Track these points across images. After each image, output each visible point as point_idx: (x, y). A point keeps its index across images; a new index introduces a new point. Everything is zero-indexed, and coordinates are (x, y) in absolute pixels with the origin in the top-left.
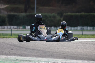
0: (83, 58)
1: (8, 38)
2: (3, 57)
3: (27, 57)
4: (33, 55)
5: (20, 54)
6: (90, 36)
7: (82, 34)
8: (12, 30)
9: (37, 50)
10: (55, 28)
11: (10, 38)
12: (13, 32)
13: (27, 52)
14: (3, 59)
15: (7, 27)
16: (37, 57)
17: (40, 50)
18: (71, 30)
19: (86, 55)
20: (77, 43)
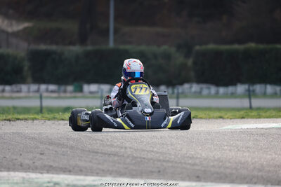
0: (251, 179)
1: (30, 121)
2: (15, 177)
3: (86, 175)
4: (103, 171)
5: (65, 168)
6: (274, 113)
7: (251, 108)
8: (41, 97)
9: (115, 155)
10: (170, 90)
11: (35, 121)
12: (46, 103)
13: (85, 161)
14: (15, 181)
15: (29, 89)
16: (115, 177)
17: (125, 155)
18: (217, 95)
19: (260, 170)
20: (233, 133)
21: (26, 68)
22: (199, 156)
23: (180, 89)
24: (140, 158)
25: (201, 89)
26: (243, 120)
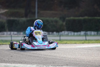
0: (86, 65)
2: (2, 65)
3: (27, 64)
4: (33, 62)
5: (20, 62)
6: (94, 42)
8: (11, 37)
9: (38, 57)
10: (57, 34)
13: (27, 59)
15: (7, 34)
17: (41, 57)
18: (74, 35)
19: (89, 62)
20: (80, 49)
21: (6, 26)
22: (67, 57)
23: (61, 33)
24: (47, 58)
25: (68, 33)
26: (83, 44)
